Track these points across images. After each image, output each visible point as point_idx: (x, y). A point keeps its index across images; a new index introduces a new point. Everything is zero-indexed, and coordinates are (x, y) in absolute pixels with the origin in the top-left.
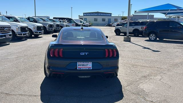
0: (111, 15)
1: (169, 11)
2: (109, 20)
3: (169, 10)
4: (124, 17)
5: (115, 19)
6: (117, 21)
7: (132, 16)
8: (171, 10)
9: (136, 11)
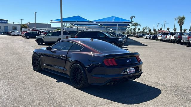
0: (7, 22)
1: (76, 23)
2: (6, 28)
3: (76, 21)
4: (23, 25)
5: (13, 27)
6: (16, 29)
7: (29, 24)
8: (78, 22)
9: (52, 21)
